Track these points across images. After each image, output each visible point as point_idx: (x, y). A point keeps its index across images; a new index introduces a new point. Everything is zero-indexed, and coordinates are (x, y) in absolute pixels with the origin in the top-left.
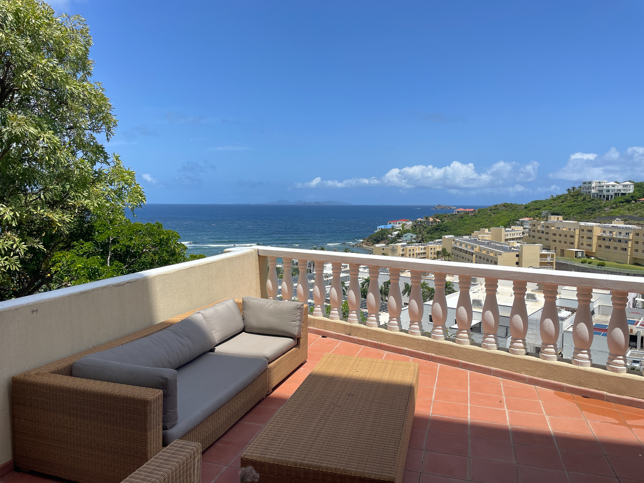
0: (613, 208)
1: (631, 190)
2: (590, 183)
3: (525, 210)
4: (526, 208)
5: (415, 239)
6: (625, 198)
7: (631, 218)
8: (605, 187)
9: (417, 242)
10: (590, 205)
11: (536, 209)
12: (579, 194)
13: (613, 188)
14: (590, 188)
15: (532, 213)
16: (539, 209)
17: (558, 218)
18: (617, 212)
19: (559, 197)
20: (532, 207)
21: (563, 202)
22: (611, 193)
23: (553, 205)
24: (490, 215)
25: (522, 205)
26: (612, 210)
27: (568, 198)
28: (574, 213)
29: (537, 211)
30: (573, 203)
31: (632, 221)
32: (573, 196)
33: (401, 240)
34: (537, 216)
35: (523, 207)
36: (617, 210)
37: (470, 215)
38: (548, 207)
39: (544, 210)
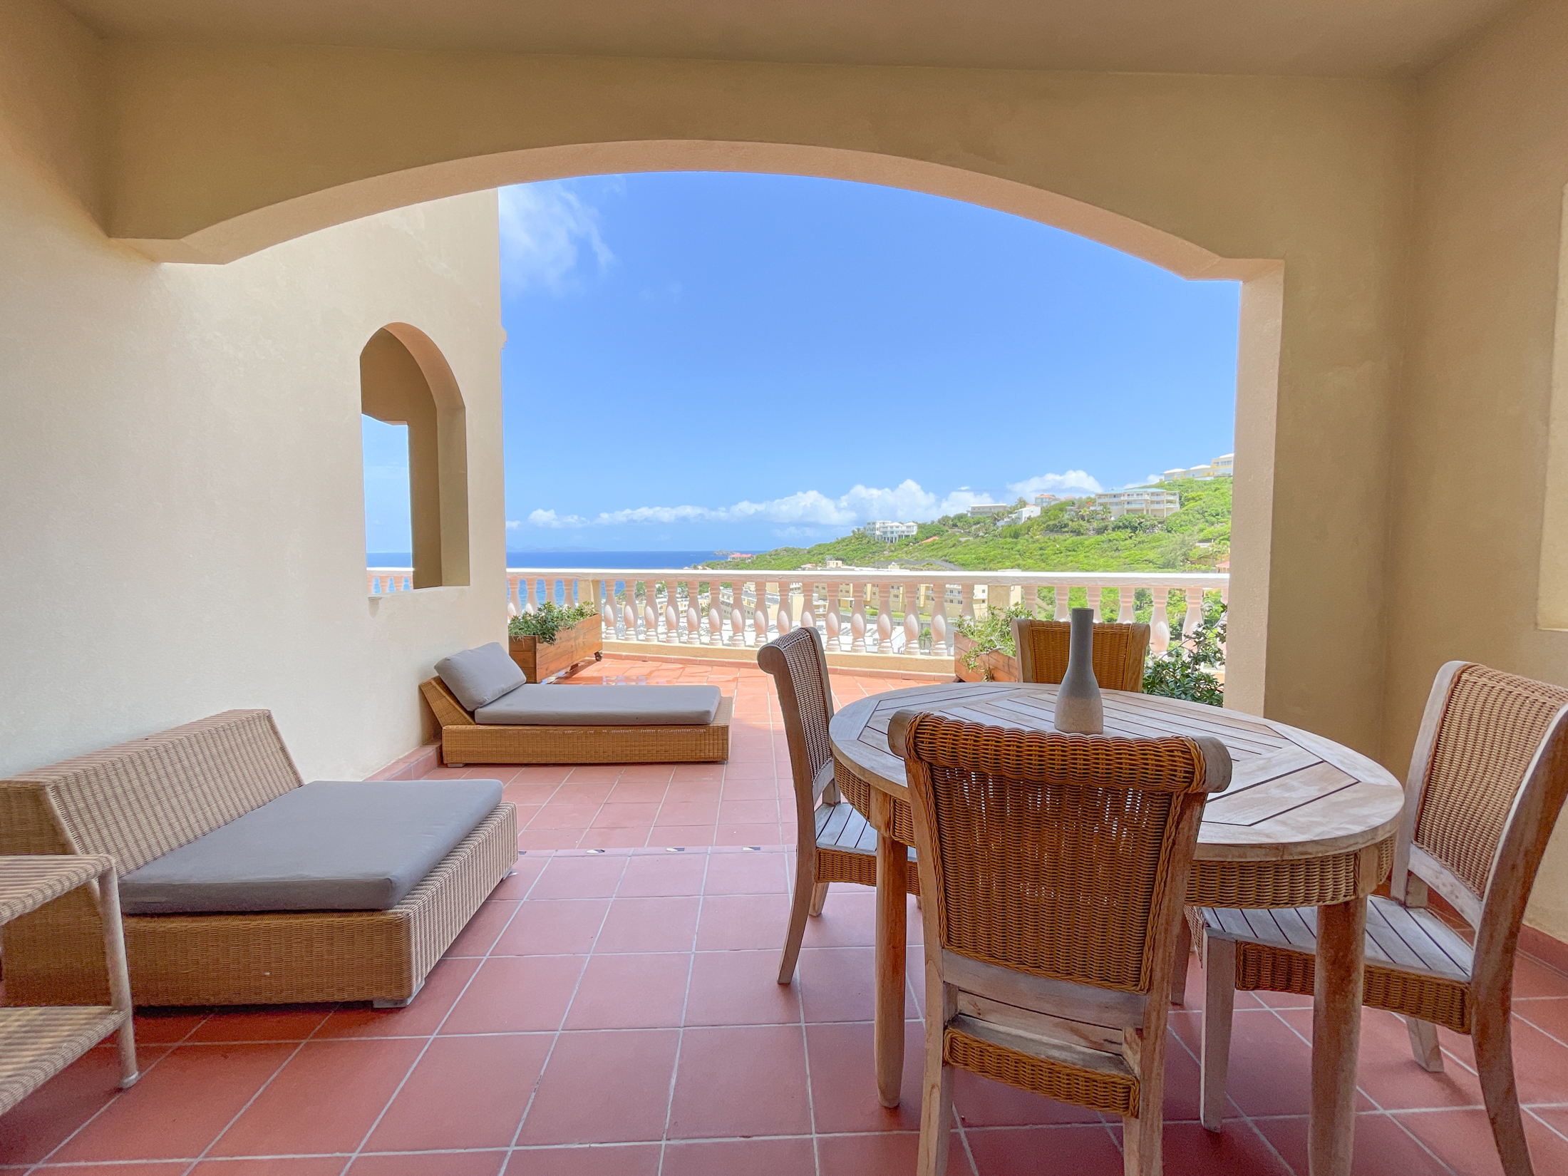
0: (892, 551)
1: (915, 531)
2: (874, 523)
3: (807, 556)
4: (809, 552)
5: (680, 594)
6: (908, 540)
7: (908, 562)
8: (889, 528)
9: (682, 597)
10: (874, 549)
11: (820, 554)
12: (863, 536)
13: (897, 529)
14: (874, 529)
15: (815, 559)
16: (822, 554)
17: (837, 564)
18: (896, 556)
19: (843, 540)
20: (815, 552)
21: (847, 545)
22: (895, 535)
23: (837, 549)
24: (770, 562)
25: (805, 549)
26: (891, 554)
27: (853, 541)
28: (858, 558)
29: (820, 556)
30: (857, 547)
31: (908, 566)
32: (857, 539)
33: (662, 596)
34: (820, 562)
35: (806, 552)
36: (895, 554)
37: (747, 561)
38: (831, 552)
39: (828, 554)
